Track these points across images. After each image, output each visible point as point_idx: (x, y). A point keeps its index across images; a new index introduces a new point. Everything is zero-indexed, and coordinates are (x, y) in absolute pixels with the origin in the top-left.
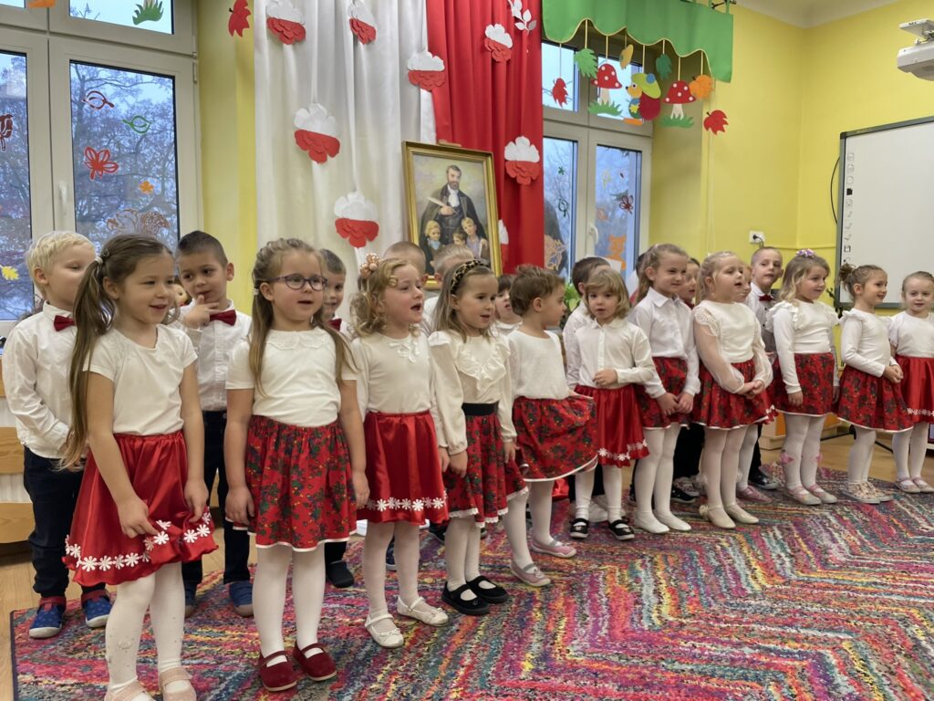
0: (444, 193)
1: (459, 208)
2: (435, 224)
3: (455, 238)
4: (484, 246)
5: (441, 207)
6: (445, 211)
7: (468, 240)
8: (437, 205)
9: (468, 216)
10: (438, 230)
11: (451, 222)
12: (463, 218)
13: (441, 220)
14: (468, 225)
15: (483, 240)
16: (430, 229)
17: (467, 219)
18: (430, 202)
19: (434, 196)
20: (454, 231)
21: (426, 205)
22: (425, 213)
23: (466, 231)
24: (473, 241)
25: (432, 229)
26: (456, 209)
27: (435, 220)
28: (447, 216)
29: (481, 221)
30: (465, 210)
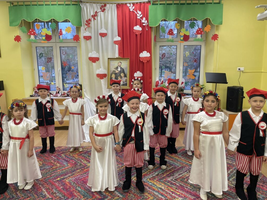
0: (117, 68)
1: (120, 71)
3: (119, 78)
4: (126, 79)
6: (117, 72)
7: (122, 78)
8: (115, 71)
9: (122, 73)
10: (115, 76)
11: (118, 74)
13: (116, 74)
14: (122, 75)
15: (126, 78)
19: (115, 69)
20: (119, 76)
21: (112, 71)
22: (112, 73)
25: (113, 76)
27: (114, 74)
29: (126, 73)
30: (122, 71)
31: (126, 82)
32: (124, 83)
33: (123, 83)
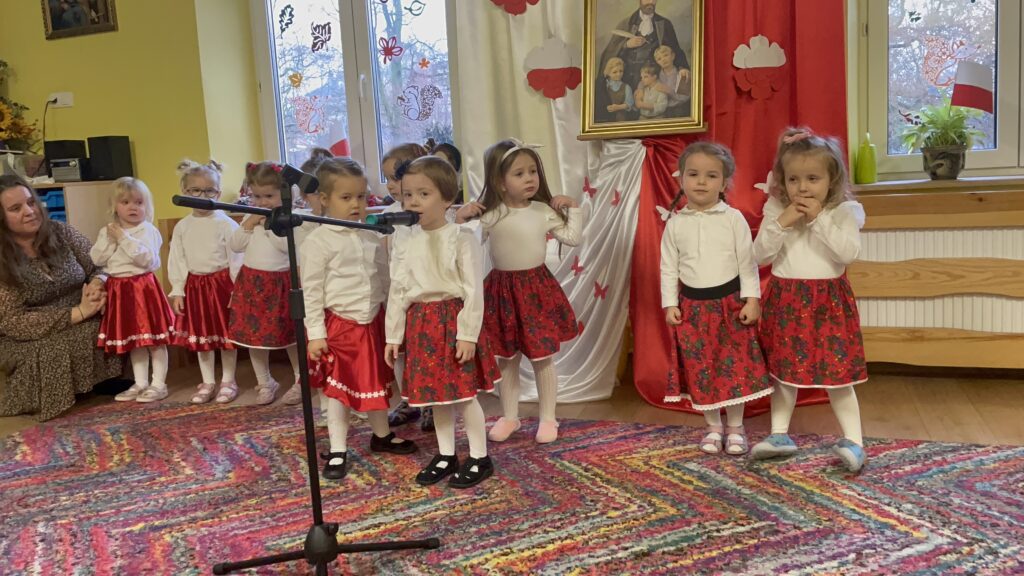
0: (635, 20)
1: (653, 37)
2: (618, 60)
3: (643, 74)
4: (684, 78)
5: (628, 39)
6: (633, 42)
7: (662, 73)
8: (622, 38)
9: (663, 44)
10: (622, 69)
11: (639, 55)
12: (657, 47)
13: (626, 54)
14: (663, 55)
15: (683, 71)
16: (612, 68)
17: (663, 48)
18: (614, 36)
19: (621, 27)
20: (642, 66)
21: (608, 40)
22: (605, 51)
23: (659, 62)
24: (668, 74)
25: (614, 67)
26: (646, 37)
27: (618, 56)
28: (634, 48)
29: (682, 47)
30: (660, 38)
31: (683, 98)
32: (673, 104)
33: (665, 103)
